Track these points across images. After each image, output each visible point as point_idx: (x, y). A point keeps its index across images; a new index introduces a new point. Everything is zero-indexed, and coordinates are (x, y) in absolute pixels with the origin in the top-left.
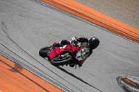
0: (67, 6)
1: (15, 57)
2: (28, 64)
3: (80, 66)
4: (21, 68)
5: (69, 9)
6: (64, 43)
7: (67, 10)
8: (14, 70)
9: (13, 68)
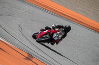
0: (65, 14)
1: (28, 49)
2: (37, 55)
3: (57, 44)
4: (32, 57)
5: (67, 15)
6: (47, 28)
7: (65, 16)
8: (27, 58)
9: (26, 57)
